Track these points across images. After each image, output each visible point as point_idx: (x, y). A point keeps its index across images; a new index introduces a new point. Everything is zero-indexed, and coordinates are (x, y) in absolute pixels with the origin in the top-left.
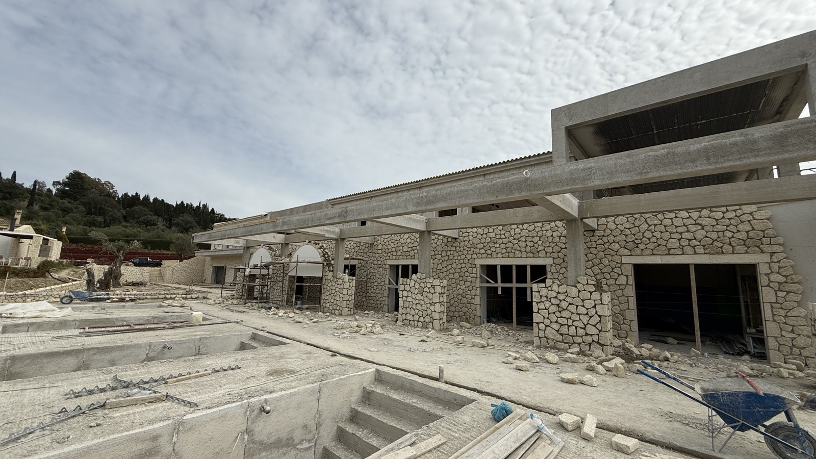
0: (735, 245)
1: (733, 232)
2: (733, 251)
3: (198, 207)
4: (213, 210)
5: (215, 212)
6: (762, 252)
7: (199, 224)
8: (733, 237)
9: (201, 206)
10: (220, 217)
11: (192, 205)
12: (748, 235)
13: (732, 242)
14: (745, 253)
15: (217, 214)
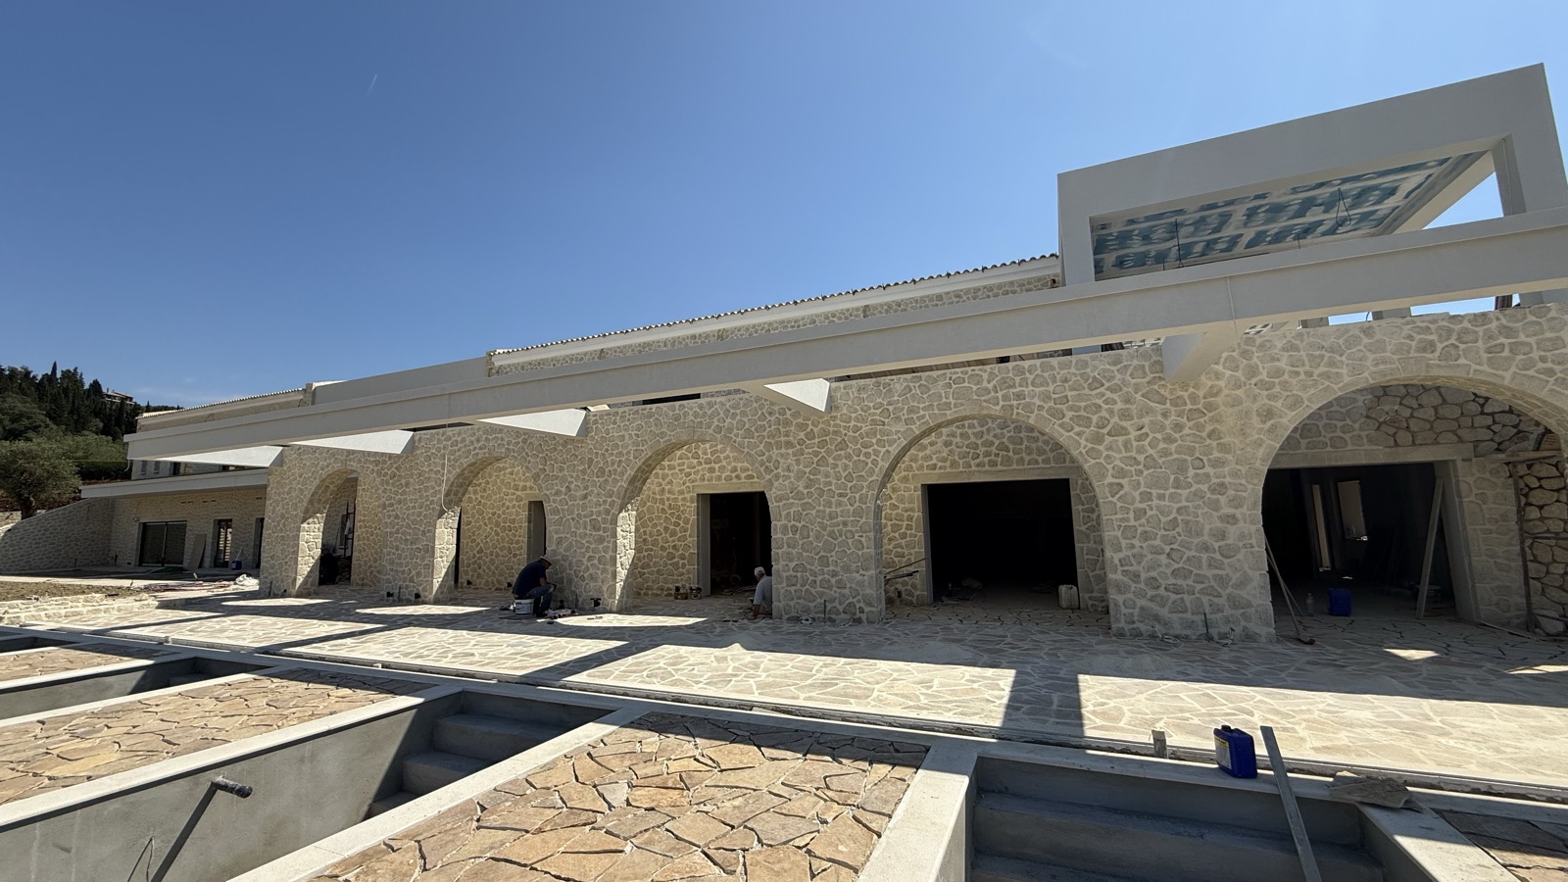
0: (1416, 429)
1: (1412, 408)
2: (1413, 441)
3: (50, 378)
4: (96, 385)
5: (104, 390)
6: (1461, 440)
7: (54, 417)
8: (1412, 416)
9: (59, 375)
10: (122, 403)
11: (28, 373)
12: (1436, 412)
13: (1411, 426)
14: (1432, 444)
15: (109, 396)
